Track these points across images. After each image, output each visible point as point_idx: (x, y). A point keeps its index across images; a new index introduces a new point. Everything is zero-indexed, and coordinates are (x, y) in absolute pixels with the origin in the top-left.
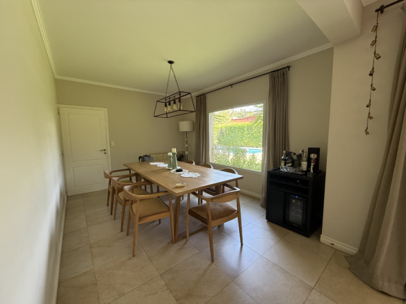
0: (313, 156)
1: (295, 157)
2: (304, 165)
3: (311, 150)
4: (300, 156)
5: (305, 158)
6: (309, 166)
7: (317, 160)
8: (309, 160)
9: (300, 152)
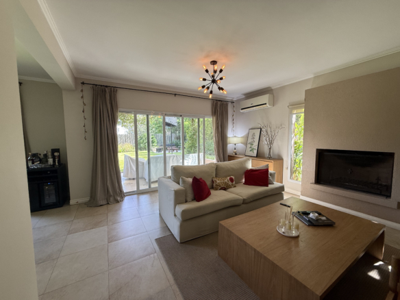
0: (56, 154)
1: (42, 156)
2: (51, 161)
3: (54, 151)
4: (46, 156)
5: (50, 156)
6: (54, 161)
7: (59, 156)
8: (54, 157)
9: (45, 152)
